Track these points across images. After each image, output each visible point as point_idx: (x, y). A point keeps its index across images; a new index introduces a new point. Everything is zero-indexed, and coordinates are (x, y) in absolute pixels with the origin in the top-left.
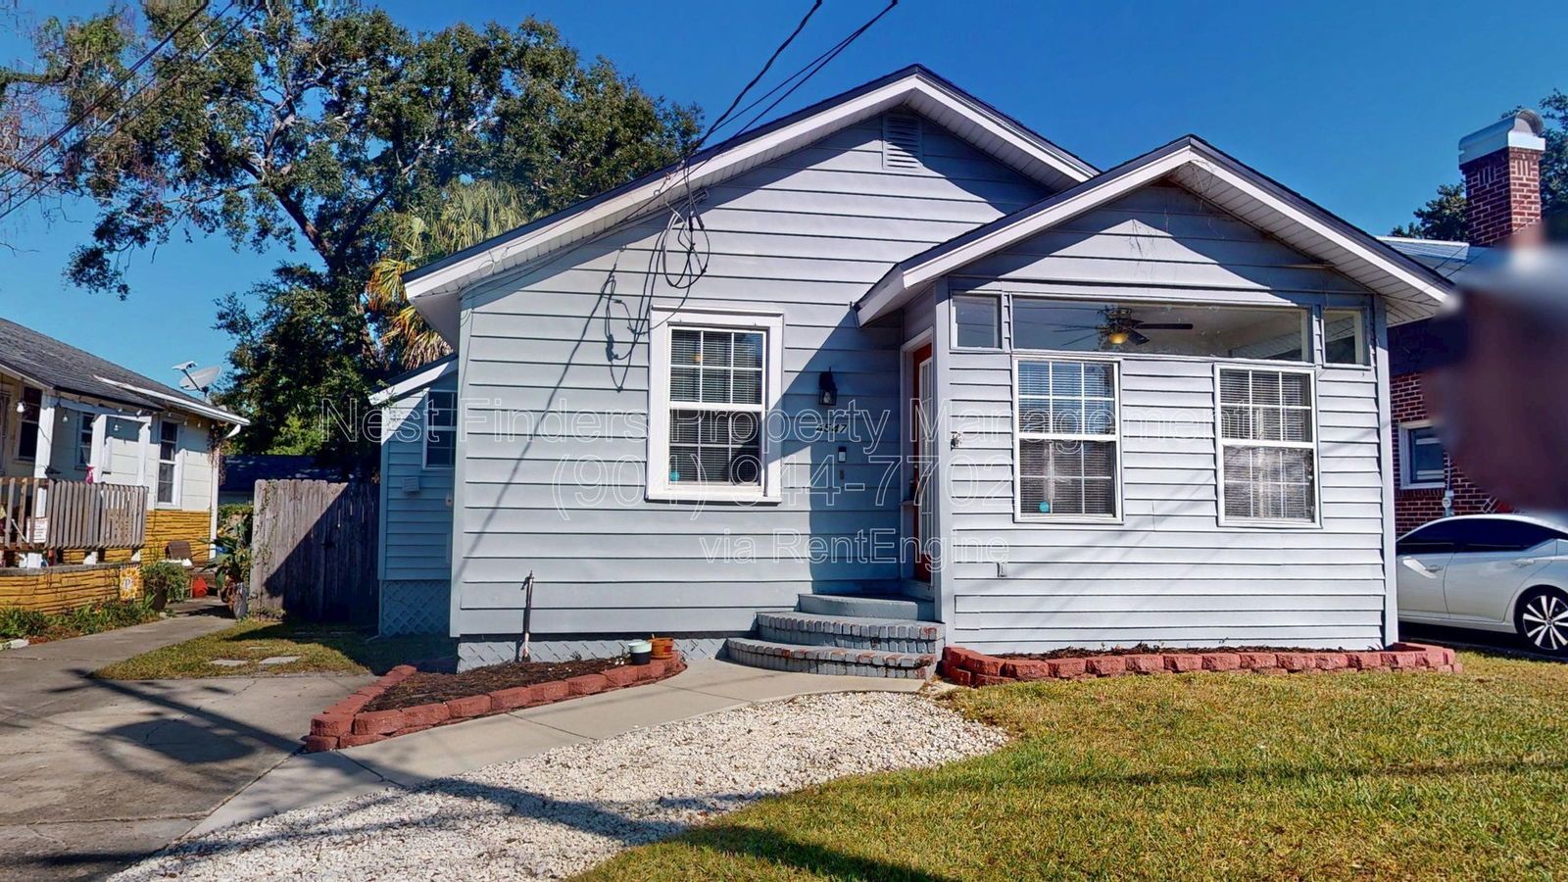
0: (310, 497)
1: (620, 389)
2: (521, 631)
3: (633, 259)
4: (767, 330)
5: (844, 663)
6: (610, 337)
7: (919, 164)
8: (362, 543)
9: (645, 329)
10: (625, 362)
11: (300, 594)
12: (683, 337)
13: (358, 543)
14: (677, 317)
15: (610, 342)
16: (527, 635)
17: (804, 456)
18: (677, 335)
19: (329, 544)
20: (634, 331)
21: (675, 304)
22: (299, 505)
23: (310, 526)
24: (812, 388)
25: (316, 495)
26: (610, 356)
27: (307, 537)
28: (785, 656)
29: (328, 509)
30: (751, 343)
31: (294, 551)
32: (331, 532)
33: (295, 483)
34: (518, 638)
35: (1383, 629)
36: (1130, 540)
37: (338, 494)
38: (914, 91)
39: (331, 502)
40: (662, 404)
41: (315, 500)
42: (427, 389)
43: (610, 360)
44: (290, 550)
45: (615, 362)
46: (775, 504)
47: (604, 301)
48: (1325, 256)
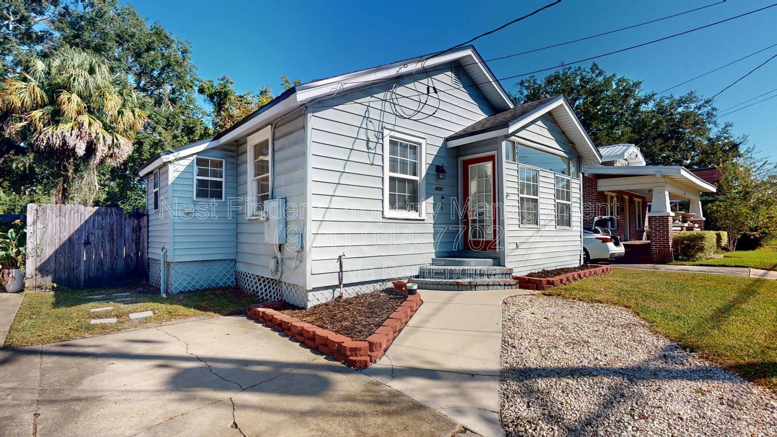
0: (72, 215)
1: (372, 164)
2: (338, 283)
3: (374, 102)
4: (420, 144)
5: (488, 285)
6: (368, 138)
7: (461, 86)
8: (110, 242)
9: (381, 137)
10: (373, 151)
11: (66, 273)
12: (393, 143)
13: (107, 242)
14: (393, 134)
15: (368, 141)
16: (342, 285)
17: (431, 200)
18: (391, 142)
19: (87, 243)
20: (376, 137)
21: (391, 127)
22: (64, 220)
23: (72, 232)
24: (434, 172)
25: (76, 215)
26: (368, 148)
27: (70, 239)
28: (458, 284)
29: (86, 222)
30: (415, 148)
31: (60, 247)
32: (88, 236)
33: (60, 207)
34: (333, 288)
35: (580, 260)
36: (540, 234)
37: (91, 214)
38: (470, 55)
39: (87, 218)
40: (388, 174)
41: (76, 216)
42: (196, 156)
43: (368, 150)
44: (57, 247)
45: (371, 151)
46: (423, 220)
47: (365, 120)
48: (575, 142)
